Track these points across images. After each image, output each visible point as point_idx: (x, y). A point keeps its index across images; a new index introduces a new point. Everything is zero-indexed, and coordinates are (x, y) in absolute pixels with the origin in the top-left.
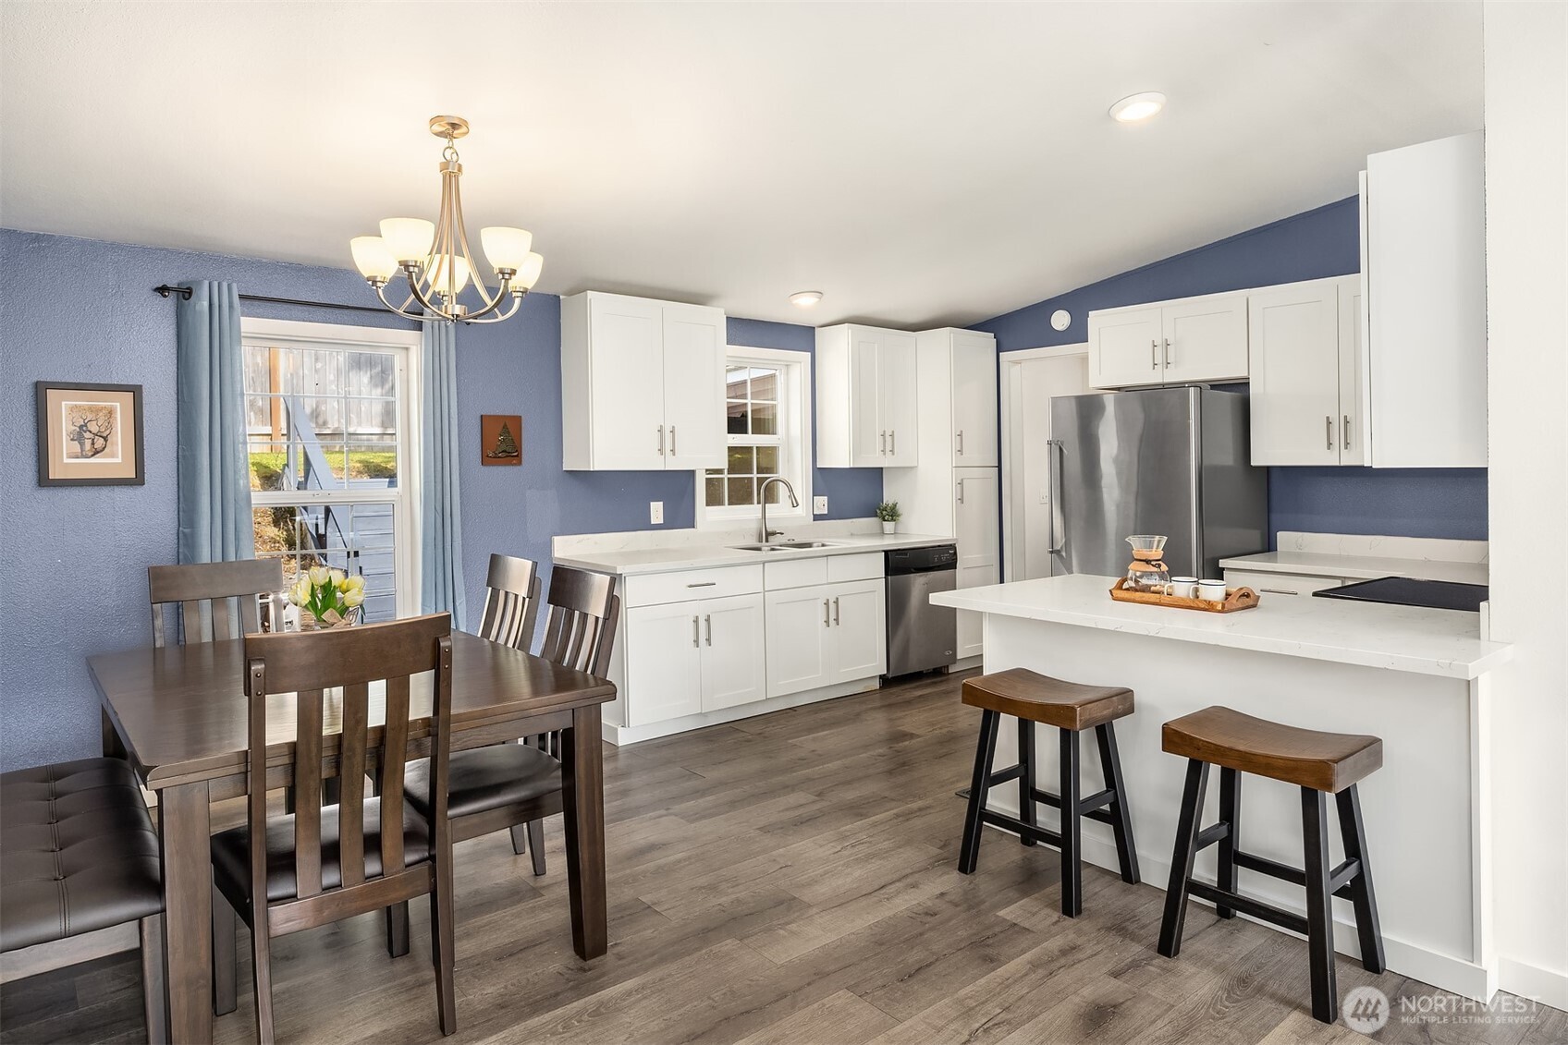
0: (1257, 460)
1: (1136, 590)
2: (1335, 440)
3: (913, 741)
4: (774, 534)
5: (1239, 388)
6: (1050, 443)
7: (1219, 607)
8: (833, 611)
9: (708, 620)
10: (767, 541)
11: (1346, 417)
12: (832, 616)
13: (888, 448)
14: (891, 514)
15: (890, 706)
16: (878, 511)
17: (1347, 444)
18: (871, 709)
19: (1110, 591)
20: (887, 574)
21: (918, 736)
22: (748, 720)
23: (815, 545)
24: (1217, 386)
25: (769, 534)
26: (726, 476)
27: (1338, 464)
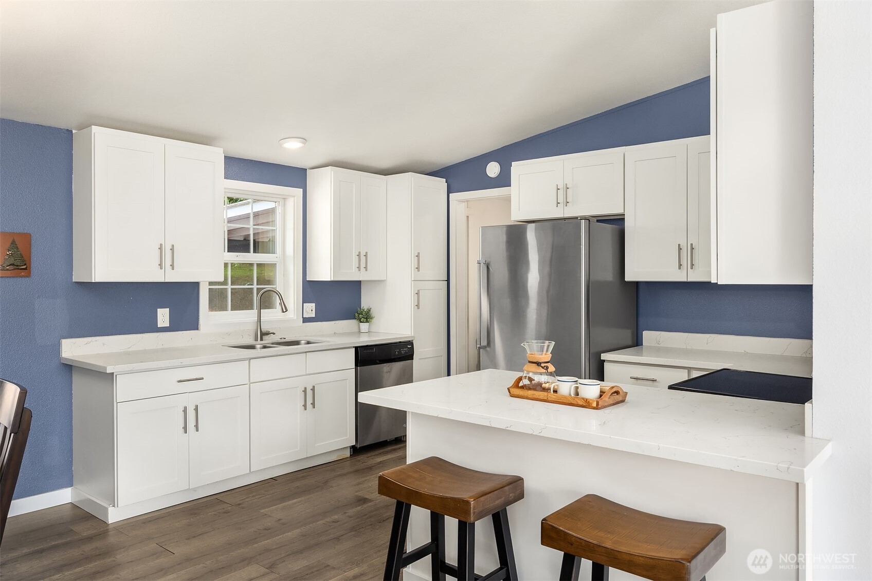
0: (629, 277)
1: (530, 389)
2: (684, 262)
3: (365, 506)
4: (267, 334)
5: (617, 222)
6: (479, 263)
7: (594, 405)
8: (310, 398)
9: (196, 409)
10: (261, 340)
11: (692, 245)
12: (309, 401)
13: (363, 265)
14: (366, 317)
15: (357, 471)
16: (357, 315)
17: (692, 265)
18: (339, 476)
19: (508, 389)
20: (356, 365)
21: (370, 501)
22: (233, 491)
23: (303, 342)
24: (603, 220)
25: (264, 334)
26: (229, 287)
27: (686, 280)
